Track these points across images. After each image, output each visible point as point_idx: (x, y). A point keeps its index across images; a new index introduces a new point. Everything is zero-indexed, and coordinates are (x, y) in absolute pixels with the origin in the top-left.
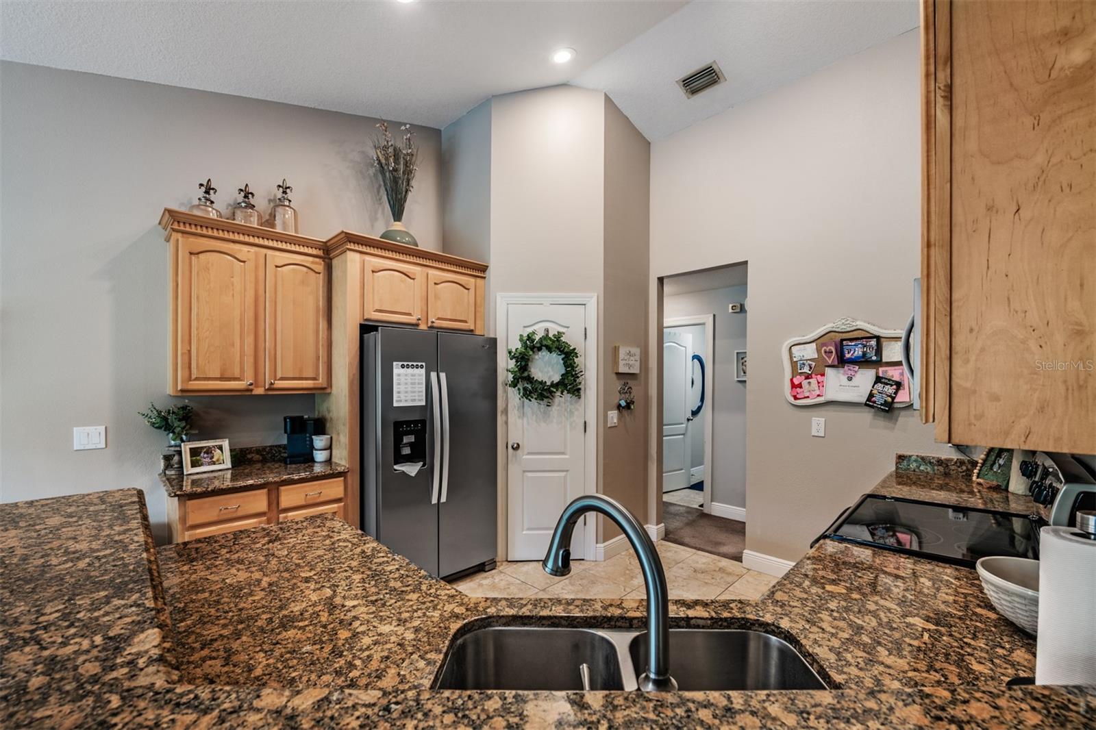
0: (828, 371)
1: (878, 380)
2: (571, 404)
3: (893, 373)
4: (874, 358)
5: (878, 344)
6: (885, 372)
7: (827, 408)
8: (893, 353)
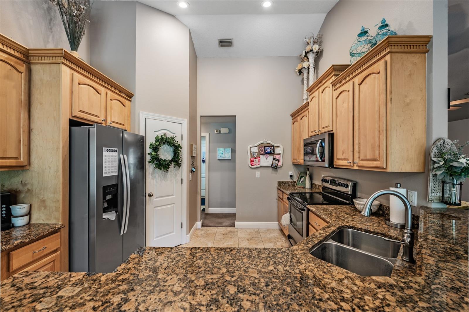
0: (261, 156)
1: (274, 159)
2: (176, 171)
3: (277, 157)
4: (273, 152)
5: (274, 148)
6: (275, 157)
7: (260, 168)
8: (277, 151)
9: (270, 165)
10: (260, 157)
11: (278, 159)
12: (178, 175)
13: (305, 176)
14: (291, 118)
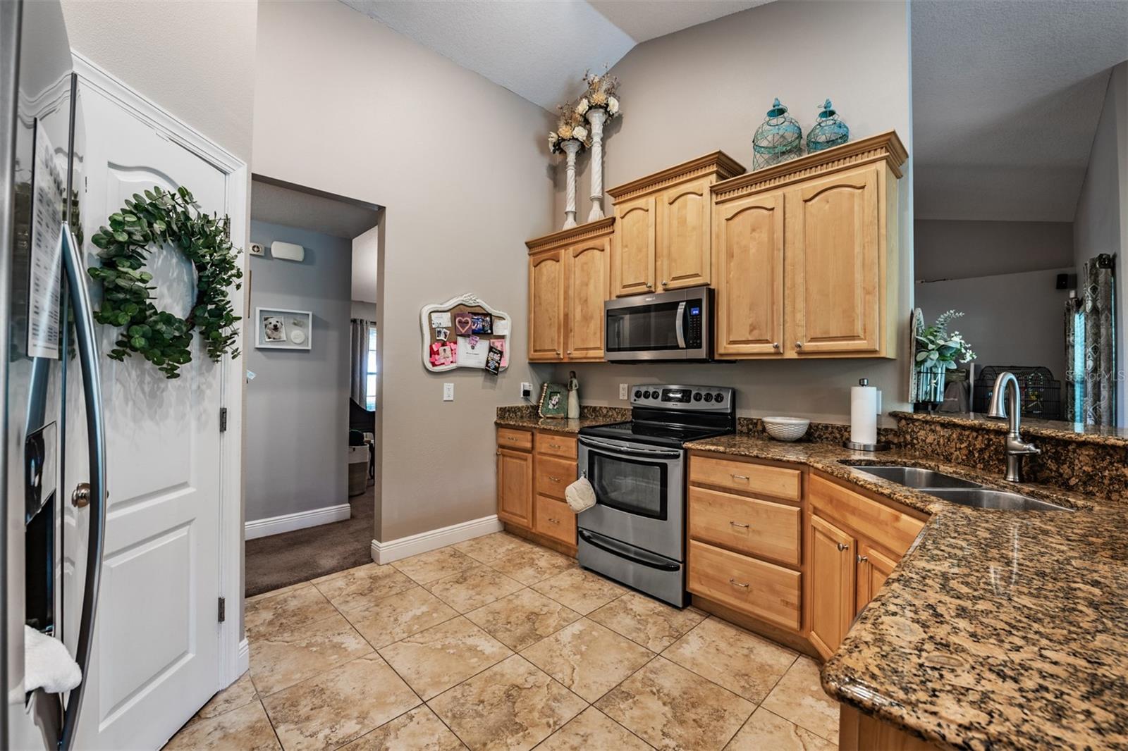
0: (460, 340)
1: (491, 349)
2: (201, 374)
3: (497, 344)
4: (489, 331)
5: (491, 319)
6: (493, 343)
7: (455, 374)
8: (501, 328)
9: (483, 365)
10: (455, 343)
11: (499, 349)
12: (208, 392)
13: (563, 390)
14: (526, 250)
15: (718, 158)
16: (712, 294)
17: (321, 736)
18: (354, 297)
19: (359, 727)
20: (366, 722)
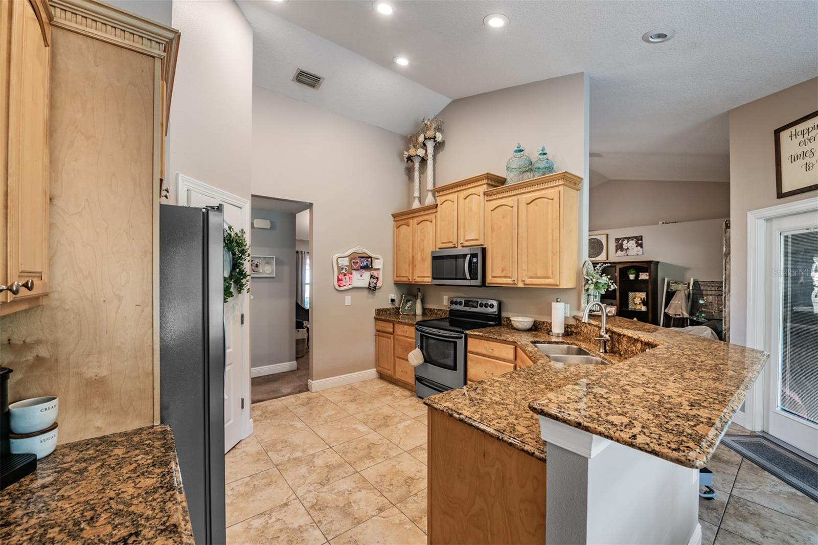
0: (354, 272)
1: (372, 276)
2: (234, 299)
3: (375, 273)
4: (370, 267)
5: (371, 259)
6: (373, 273)
7: (351, 291)
8: (377, 264)
9: (367, 286)
10: (351, 274)
11: (376, 276)
12: (236, 307)
13: (413, 299)
14: (392, 218)
15: (487, 176)
16: (484, 250)
17: (286, 456)
18: (297, 238)
19: (302, 454)
20: (305, 453)
